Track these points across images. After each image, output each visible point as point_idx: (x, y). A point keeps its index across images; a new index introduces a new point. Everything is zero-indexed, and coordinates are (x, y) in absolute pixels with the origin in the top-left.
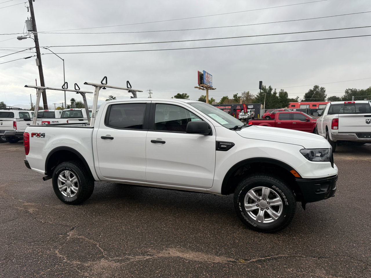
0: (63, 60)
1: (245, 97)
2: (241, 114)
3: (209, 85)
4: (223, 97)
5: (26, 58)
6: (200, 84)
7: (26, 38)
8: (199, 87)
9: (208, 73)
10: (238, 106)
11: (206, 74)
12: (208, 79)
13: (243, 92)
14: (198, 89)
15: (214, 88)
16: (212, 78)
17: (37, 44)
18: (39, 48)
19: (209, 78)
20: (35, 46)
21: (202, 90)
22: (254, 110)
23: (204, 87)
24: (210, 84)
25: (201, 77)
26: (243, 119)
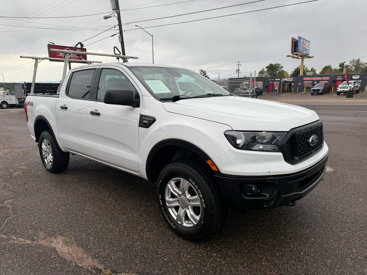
0: (152, 36)
1: (354, 66)
2: (341, 86)
3: (304, 52)
4: (324, 66)
5: (112, 36)
6: (293, 52)
7: (110, 17)
8: (292, 55)
9: (304, 39)
10: (339, 77)
11: (302, 40)
12: (304, 46)
13: (351, 60)
14: (291, 58)
15: (310, 55)
16: (309, 44)
17: (120, 22)
18: (121, 25)
19: (305, 44)
20: (118, 24)
21: (296, 59)
22: (361, 81)
23: (298, 55)
24: (306, 51)
25: (295, 45)
26: (342, 92)
